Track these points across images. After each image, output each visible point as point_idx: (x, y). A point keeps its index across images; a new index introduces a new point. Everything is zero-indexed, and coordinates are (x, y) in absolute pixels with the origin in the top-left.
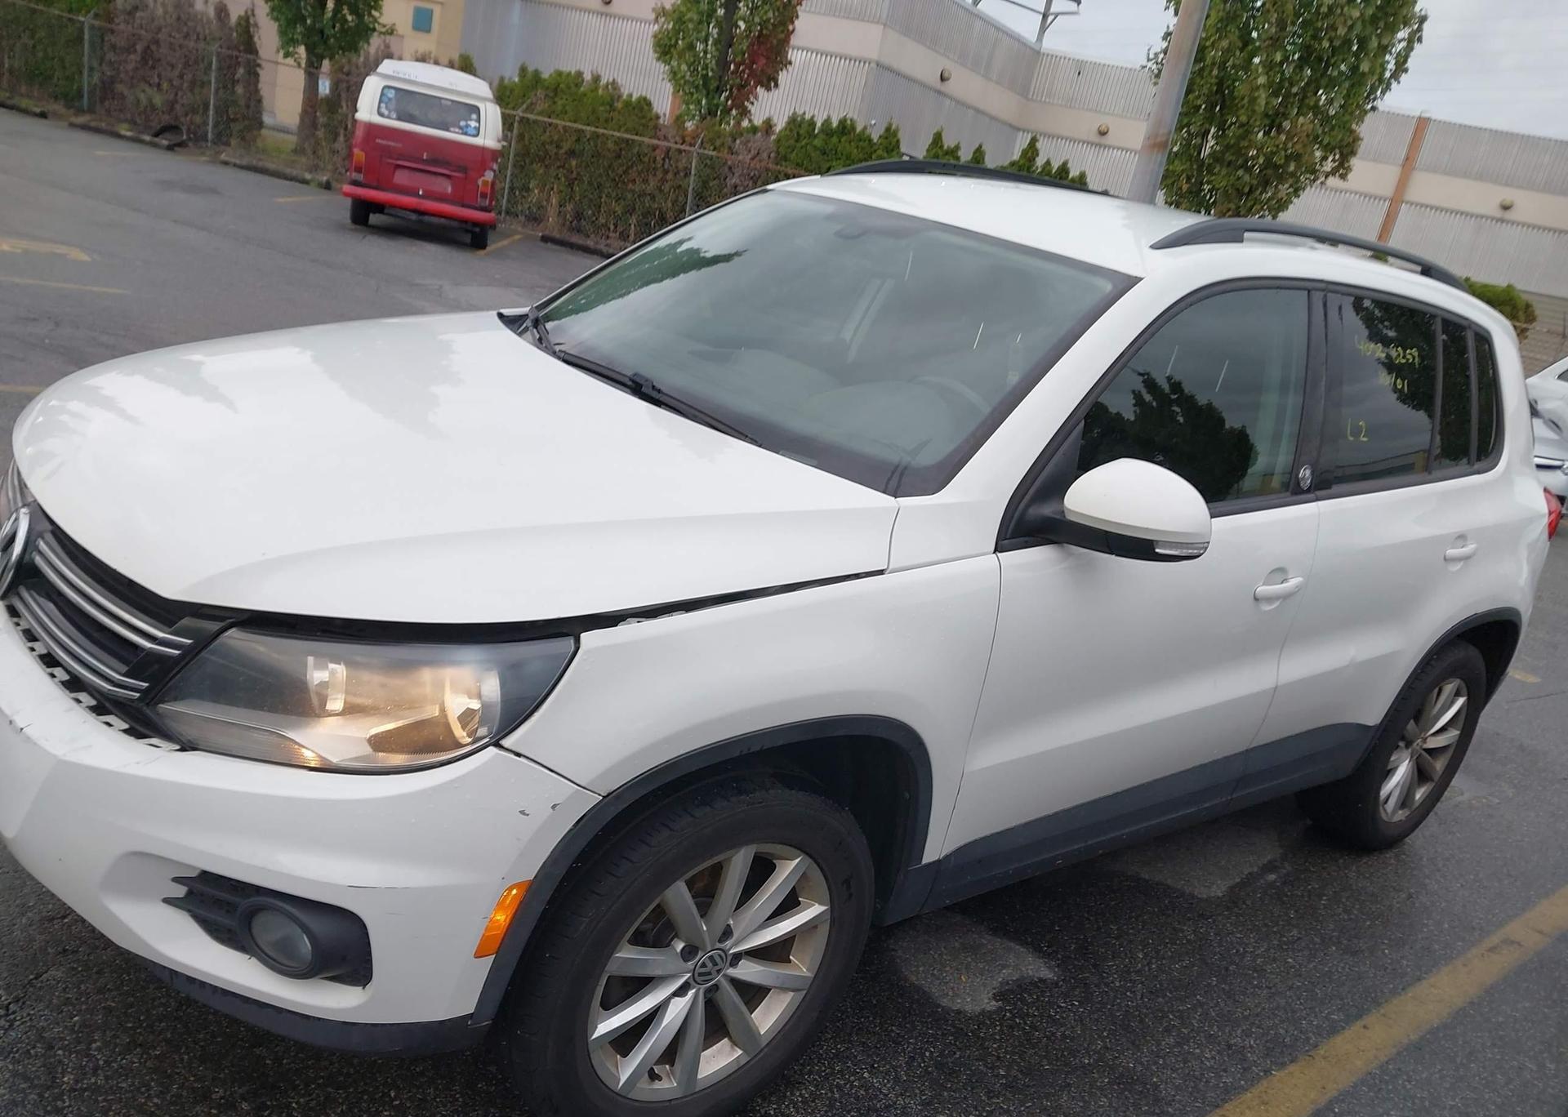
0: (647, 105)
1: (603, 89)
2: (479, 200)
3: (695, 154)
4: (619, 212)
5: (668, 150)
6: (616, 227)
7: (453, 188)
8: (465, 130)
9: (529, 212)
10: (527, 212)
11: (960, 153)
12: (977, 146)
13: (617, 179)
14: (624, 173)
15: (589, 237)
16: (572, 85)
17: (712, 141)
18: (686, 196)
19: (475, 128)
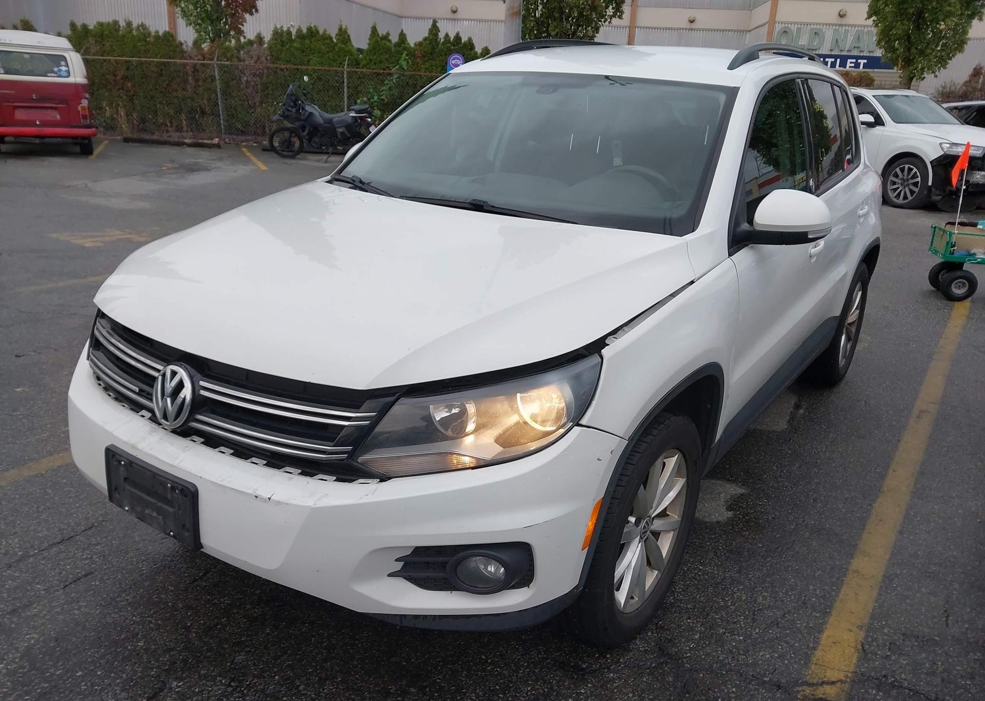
0: (171, 36)
1: (136, 31)
2: (82, 120)
3: (215, 66)
4: (172, 113)
5: (195, 66)
6: (172, 123)
7: (60, 116)
8: (59, 74)
9: (106, 124)
10: (104, 124)
11: (390, 38)
12: (400, 31)
13: (164, 91)
14: (168, 86)
15: (154, 133)
16: (113, 31)
17: (224, 55)
18: (217, 95)
19: (66, 71)
